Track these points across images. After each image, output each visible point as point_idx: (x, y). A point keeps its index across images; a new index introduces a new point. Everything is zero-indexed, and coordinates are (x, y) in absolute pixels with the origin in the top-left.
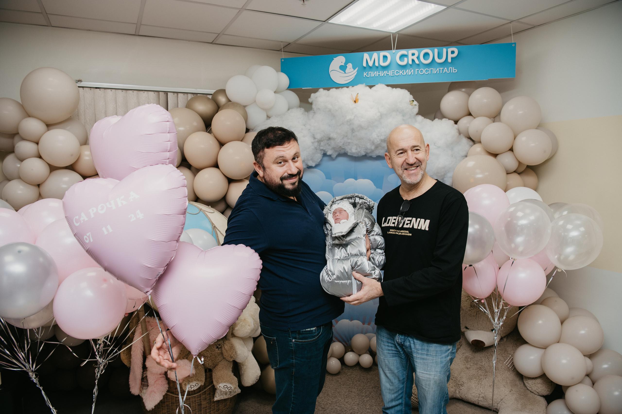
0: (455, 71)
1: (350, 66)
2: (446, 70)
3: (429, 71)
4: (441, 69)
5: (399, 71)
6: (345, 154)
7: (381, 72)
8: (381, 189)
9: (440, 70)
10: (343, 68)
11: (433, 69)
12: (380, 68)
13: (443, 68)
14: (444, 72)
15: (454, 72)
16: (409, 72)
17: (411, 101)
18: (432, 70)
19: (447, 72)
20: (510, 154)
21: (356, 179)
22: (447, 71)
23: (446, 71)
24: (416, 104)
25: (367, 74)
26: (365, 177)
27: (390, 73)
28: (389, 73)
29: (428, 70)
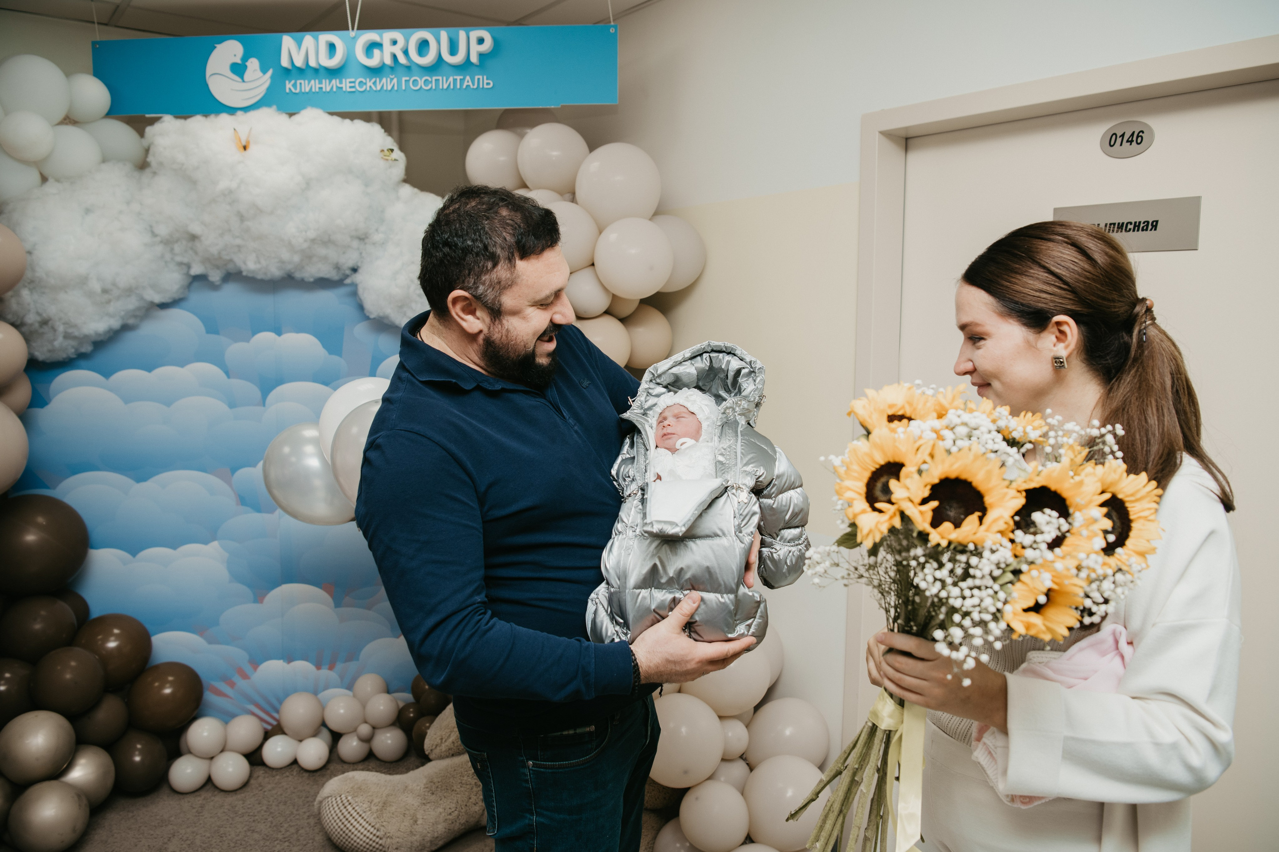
0: (488, 84)
1: (253, 64)
2: (468, 82)
3: (431, 82)
4: (458, 78)
5: (366, 80)
6: (233, 276)
7: (324, 81)
8: (340, 355)
9: (455, 80)
10: (238, 69)
11: (440, 78)
12: (322, 71)
13: (462, 77)
14: (464, 87)
15: (485, 86)
16: (387, 83)
17: (385, 150)
18: (439, 80)
19: (472, 86)
20: (588, 272)
21: (279, 333)
22: (470, 83)
23: (468, 84)
24: (397, 158)
25: (295, 85)
26: (299, 329)
27: (346, 84)
28: (343, 85)
29: (430, 79)
